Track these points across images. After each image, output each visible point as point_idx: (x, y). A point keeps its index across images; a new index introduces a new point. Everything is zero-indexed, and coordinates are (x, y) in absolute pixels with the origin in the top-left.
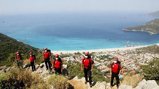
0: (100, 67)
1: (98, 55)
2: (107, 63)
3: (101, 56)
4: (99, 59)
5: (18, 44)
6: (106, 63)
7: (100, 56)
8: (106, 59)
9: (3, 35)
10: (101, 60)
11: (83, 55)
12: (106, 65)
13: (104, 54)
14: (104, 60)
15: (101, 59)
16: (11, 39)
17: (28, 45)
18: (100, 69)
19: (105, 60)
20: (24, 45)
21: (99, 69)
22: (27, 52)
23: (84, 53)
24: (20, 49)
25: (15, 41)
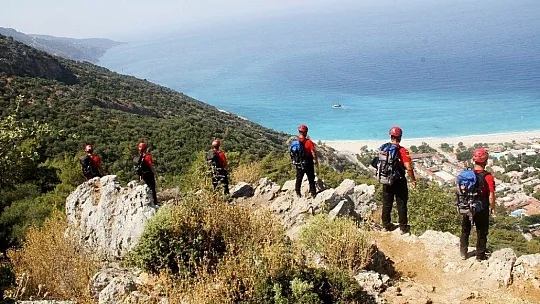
0: (505, 199)
1: (498, 156)
2: (536, 185)
3: (512, 158)
4: (503, 170)
5: (221, 122)
6: (529, 183)
7: (506, 158)
8: (531, 169)
9: (176, 93)
10: (510, 174)
11: (442, 153)
12: (529, 190)
13: (522, 152)
14: (521, 173)
15: (511, 169)
16: (200, 106)
17: (252, 124)
18: (506, 204)
19: (527, 172)
20: (240, 123)
21: (502, 206)
22: (249, 145)
23: (445, 147)
24: (229, 138)
25: (212, 112)
